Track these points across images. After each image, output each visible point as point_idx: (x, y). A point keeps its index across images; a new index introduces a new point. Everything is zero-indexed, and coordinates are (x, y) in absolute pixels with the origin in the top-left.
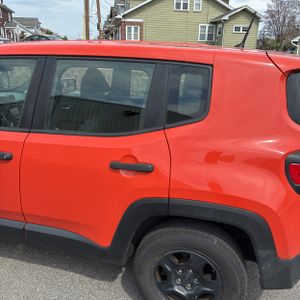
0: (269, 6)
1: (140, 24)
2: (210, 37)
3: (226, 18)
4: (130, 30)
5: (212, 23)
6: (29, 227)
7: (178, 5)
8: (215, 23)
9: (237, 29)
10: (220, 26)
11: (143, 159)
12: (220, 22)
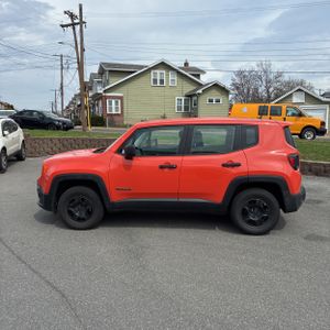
0: (233, 80)
1: (121, 98)
2: (186, 108)
3: (200, 91)
4: (111, 104)
5: (186, 96)
6: (181, 200)
7: (155, 81)
8: (190, 96)
9: (211, 101)
10: (195, 98)
11: (236, 161)
12: (195, 95)
